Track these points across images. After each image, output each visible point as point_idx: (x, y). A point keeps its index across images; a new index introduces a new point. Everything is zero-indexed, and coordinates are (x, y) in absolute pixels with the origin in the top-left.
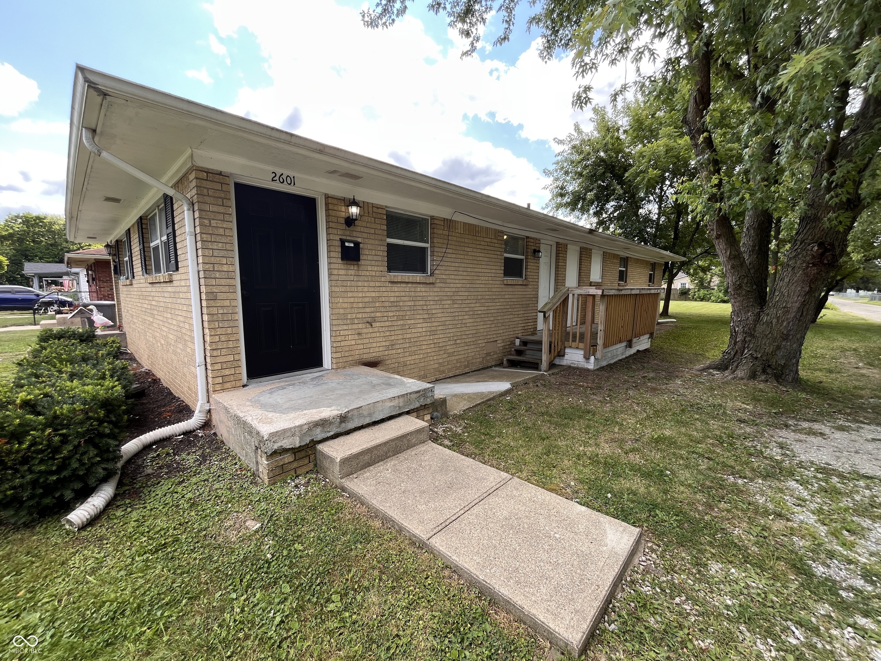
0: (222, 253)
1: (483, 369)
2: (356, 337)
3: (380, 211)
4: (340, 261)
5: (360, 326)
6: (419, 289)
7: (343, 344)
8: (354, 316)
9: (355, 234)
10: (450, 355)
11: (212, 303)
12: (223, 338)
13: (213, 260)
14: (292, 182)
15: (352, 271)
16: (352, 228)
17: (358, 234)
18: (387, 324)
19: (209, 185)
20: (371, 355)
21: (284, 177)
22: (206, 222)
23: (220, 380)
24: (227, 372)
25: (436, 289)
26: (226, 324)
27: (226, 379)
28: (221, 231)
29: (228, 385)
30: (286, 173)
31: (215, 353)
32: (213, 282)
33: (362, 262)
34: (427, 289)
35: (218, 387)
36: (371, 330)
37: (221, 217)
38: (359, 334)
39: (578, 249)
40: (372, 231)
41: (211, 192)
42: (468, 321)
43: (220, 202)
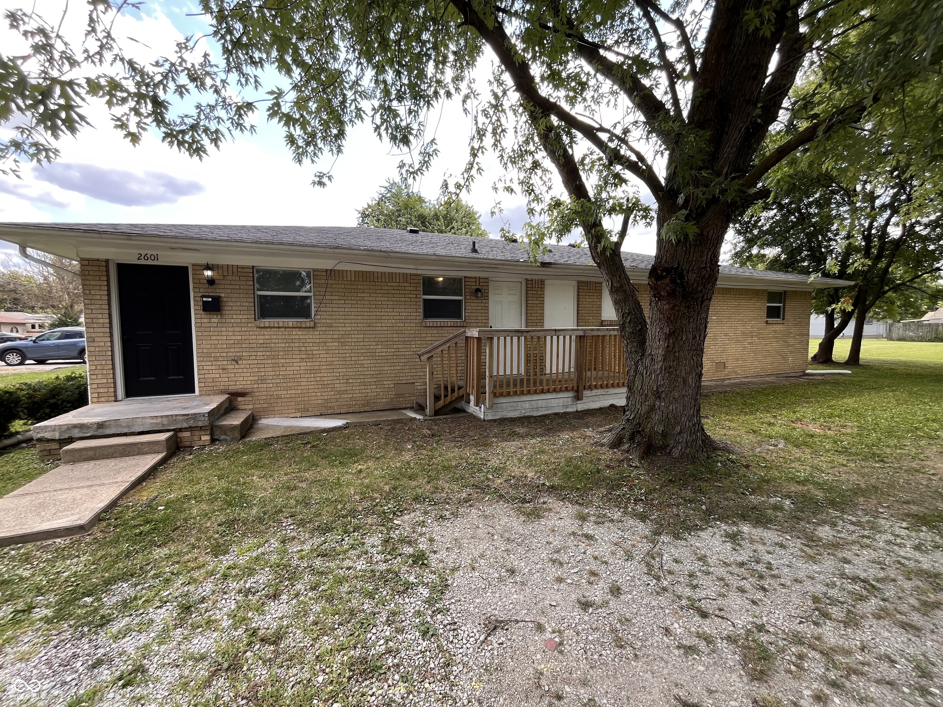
0: (99, 311)
1: (393, 409)
2: (221, 371)
3: (246, 270)
4: (202, 312)
5: (225, 363)
6: (294, 333)
7: (206, 376)
8: (218, 355)
9: (217, 291)
10: (339, 392)
11: (91, 344)
12: (99, 367)
13: (92, 316)
14: (157, 258)
15: (215, 320)
16: (214, 286)
17: (221, 291)
18: (256, 362)
19: (89, 268)
20: (236, 387)
21: (149, 256)
22: (87, 292)
23: (96, 395)
24: (102, 390)
25: (318, 333)
26: (101, 358)
27: (101, 395)
28: (98, 297)
29: (103, 399)
30: (150, 253)
31: (93, 377)
32: (92, 330)
33: (224, 312)
34: (304, 333)
35: (95, 400)
36: (237, 366)
37: (98, 288)
38: (223, 369)
39: (575, 283)
40: (238, 287)
41: (91, 273)
42: (365, 362)
43: (98, 278)
